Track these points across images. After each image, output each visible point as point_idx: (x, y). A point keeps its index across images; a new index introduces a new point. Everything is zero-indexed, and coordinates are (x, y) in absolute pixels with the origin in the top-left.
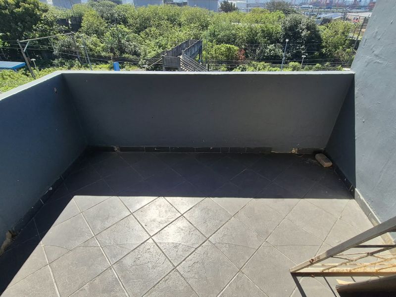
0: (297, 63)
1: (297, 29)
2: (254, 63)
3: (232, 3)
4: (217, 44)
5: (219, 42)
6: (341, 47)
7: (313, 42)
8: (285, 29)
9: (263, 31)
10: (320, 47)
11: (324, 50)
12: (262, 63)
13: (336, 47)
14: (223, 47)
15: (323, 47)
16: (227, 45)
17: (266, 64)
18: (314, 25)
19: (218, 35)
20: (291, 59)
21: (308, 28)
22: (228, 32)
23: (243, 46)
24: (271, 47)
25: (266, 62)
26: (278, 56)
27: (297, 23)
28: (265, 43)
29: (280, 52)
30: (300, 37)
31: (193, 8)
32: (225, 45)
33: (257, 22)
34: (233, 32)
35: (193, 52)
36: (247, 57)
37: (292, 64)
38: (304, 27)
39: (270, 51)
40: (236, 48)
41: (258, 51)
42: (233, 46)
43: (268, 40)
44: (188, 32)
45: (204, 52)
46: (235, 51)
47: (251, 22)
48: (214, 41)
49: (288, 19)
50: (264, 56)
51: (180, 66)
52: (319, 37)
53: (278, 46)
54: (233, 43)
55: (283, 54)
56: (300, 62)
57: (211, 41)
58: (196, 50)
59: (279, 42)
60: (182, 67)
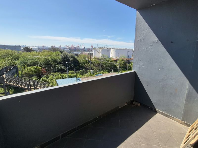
0: (72, 71)
1: (67, 58)
2: (52, 73)
3: (30, 48)
4: (28, 67)
5: (29, 65)
6: (86, 63)
7: (75, 62)
8: (63, 58)
9: (52, 59)
10: (79, 64)
11: (80, 65)
12: (56, 73)
13: (84, 64)
14: (32, 68)
15: (80, 64)
16: (35, 67)
17: (58, 73)
18: (74, 56)
19: (27, 62)
20: (69, 70)
21: (72, 57)
22: (33, 61)
23: (43, 67)
24: (58, 65)
25: (58, 72)
26: (63, 69)
27: (67, 56)
28: (55, 64)
29: (63, 67)
30: (70, 61)
31: (6, 50)
32: (33, 67)
33: (48, 56)
34: (36, 60)
35: (12, 73)
36: (47, 71)
37: (70, 71)
38: (70, 57)
39: (58, 67)
40: (40, 68)
41: (52, 68)
42: (38, 67)
43: (56, 63)
44: (5, 62)
45: (20, 72)
46: (40, 69)
47: (45, 56)
48: (25, 65)
49: (63, 54)
50: (56, 70)
51: (4, 81)
52: (77, 60)
53: (61, 65)
54: (37, 65)
55: (65, 68)
56: (74, 71)
57: (24, 66)
58: (14, 71)
59: (62, 64)
60: (6, 82)
